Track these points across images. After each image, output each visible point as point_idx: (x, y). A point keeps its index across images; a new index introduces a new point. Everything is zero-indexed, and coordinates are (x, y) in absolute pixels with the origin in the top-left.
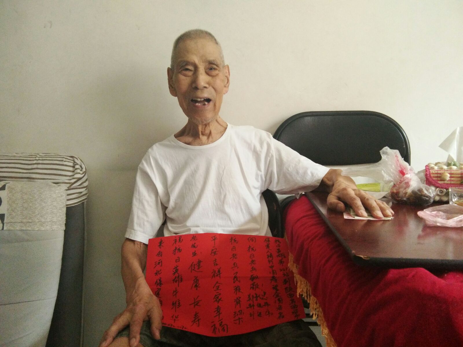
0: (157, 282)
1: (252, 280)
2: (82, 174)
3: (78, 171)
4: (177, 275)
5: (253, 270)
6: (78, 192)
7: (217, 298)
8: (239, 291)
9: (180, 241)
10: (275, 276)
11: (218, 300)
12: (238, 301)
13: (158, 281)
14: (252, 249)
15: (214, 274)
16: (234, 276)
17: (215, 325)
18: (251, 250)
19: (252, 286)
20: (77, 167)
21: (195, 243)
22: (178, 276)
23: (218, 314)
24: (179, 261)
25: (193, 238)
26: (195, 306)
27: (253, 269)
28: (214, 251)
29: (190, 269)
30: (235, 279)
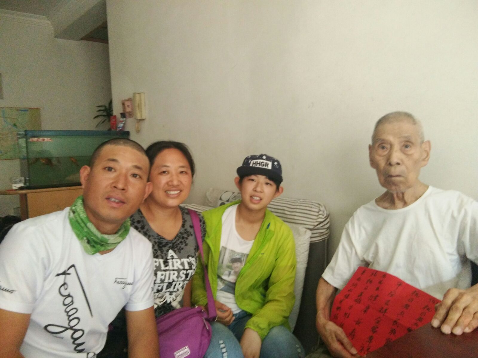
2: (323, 218)
3: (321, 216)
4: (359, 297)
6: (319, 232)
15: (381, 311)
20: (320, 213)
24: (366, 290)
29: (369, 298)
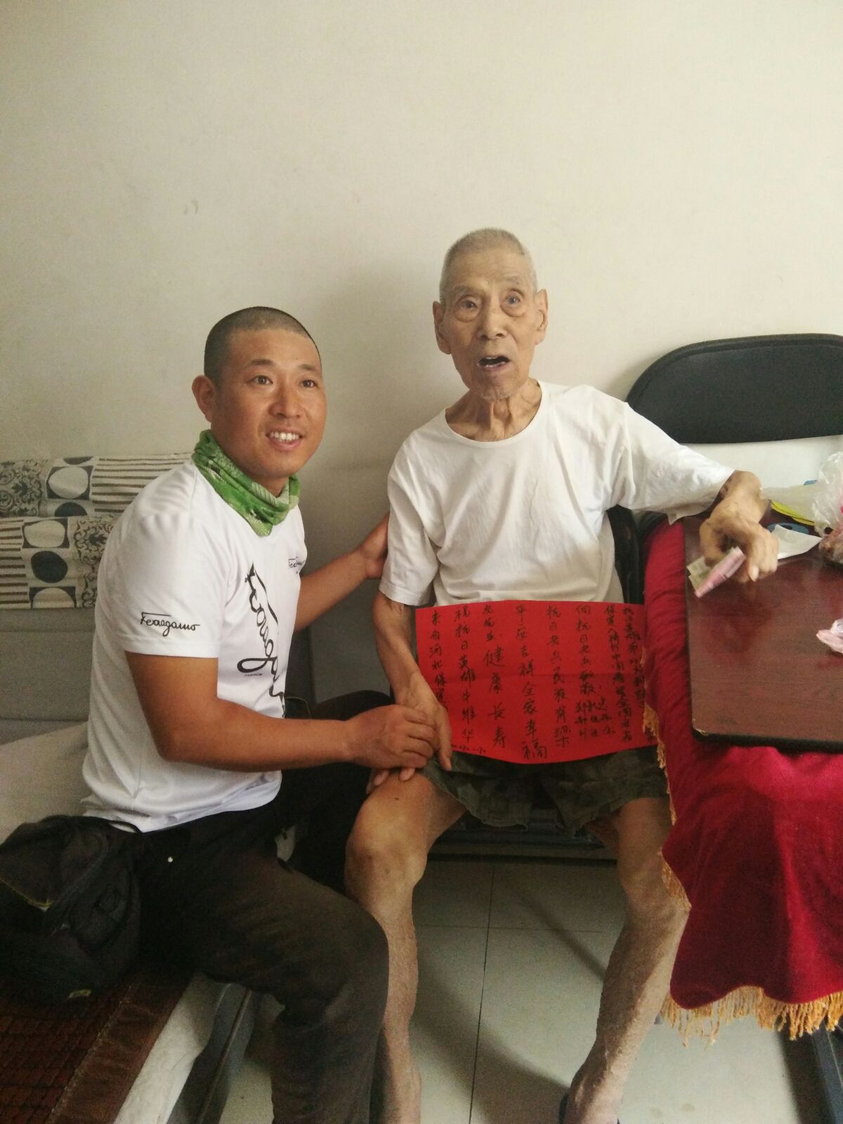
0: (437, 678)
1: (584, 680)
4: (465, 669)
5: (585, 663)
7: (530, 707)
8: (563, 697)
9: (465, 614)
10: (622, 672)
11: (530, 710)
12: (561, 713)
13: (439, 678)
14: (585, 626)
15: (523, 671)
16: (554, 673)
17: (526, 747)
18: (581, 628)
19: (583, 689)
21: (490, 618)
22: (469, 672)
23: (532, 731)
24: (467, 648)
25: (486, 609)
26: (496, 717)
27: (585, 661)
28: (520, 632)
29: (486, 661)
30: (557, 678)
